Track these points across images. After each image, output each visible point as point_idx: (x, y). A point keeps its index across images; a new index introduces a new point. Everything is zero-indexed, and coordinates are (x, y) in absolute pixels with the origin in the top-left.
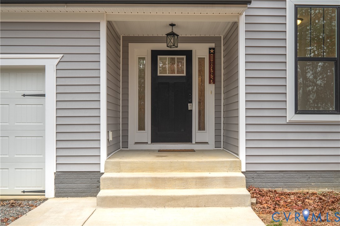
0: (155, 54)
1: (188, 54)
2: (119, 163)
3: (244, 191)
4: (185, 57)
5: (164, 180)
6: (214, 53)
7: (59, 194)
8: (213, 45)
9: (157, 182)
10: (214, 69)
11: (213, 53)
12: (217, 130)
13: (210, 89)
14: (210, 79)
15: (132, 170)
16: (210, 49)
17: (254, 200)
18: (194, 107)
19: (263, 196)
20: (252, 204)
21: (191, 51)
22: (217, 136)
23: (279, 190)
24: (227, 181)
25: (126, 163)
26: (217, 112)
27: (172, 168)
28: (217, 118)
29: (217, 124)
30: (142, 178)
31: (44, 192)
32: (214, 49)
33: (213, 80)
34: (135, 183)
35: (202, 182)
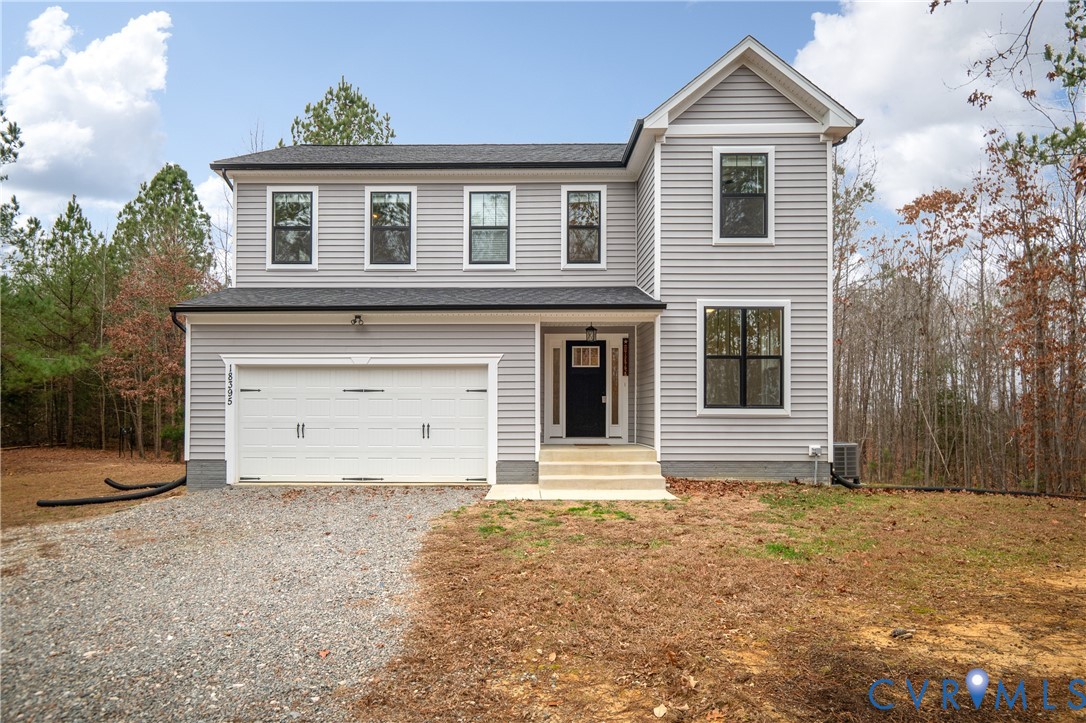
0: (570, 344)
1: (602, 344)
2: (551, 453)
3: (660, 477)
4: (598, 347)
5: (592, 467)
6: (628, 344)
7: (500, 481)
8: (626, 335)
9: (586, 469)
10: (628, 361)
11: (626, 343)
12: (631, 424)
13: (623, 381)
14: (624, 371)
15: (563, 459)
16: (624, 339)
17: (669, 485)
18: (608, 400)
19: (676, 482)
20: (667, 487)
21: (605, 342)
22: (631, 430)
23: (690, 479)
24: (645, 469)
25: (557, 453)
26: (631, 405)
27: (597, 458)
28: (631, 411)
29: (631, 417)
30: (574, 466)
31: (485, 480)
32: (627, 339)
33: (626, 372)
34: (568, 470)
35: (625, 469)
